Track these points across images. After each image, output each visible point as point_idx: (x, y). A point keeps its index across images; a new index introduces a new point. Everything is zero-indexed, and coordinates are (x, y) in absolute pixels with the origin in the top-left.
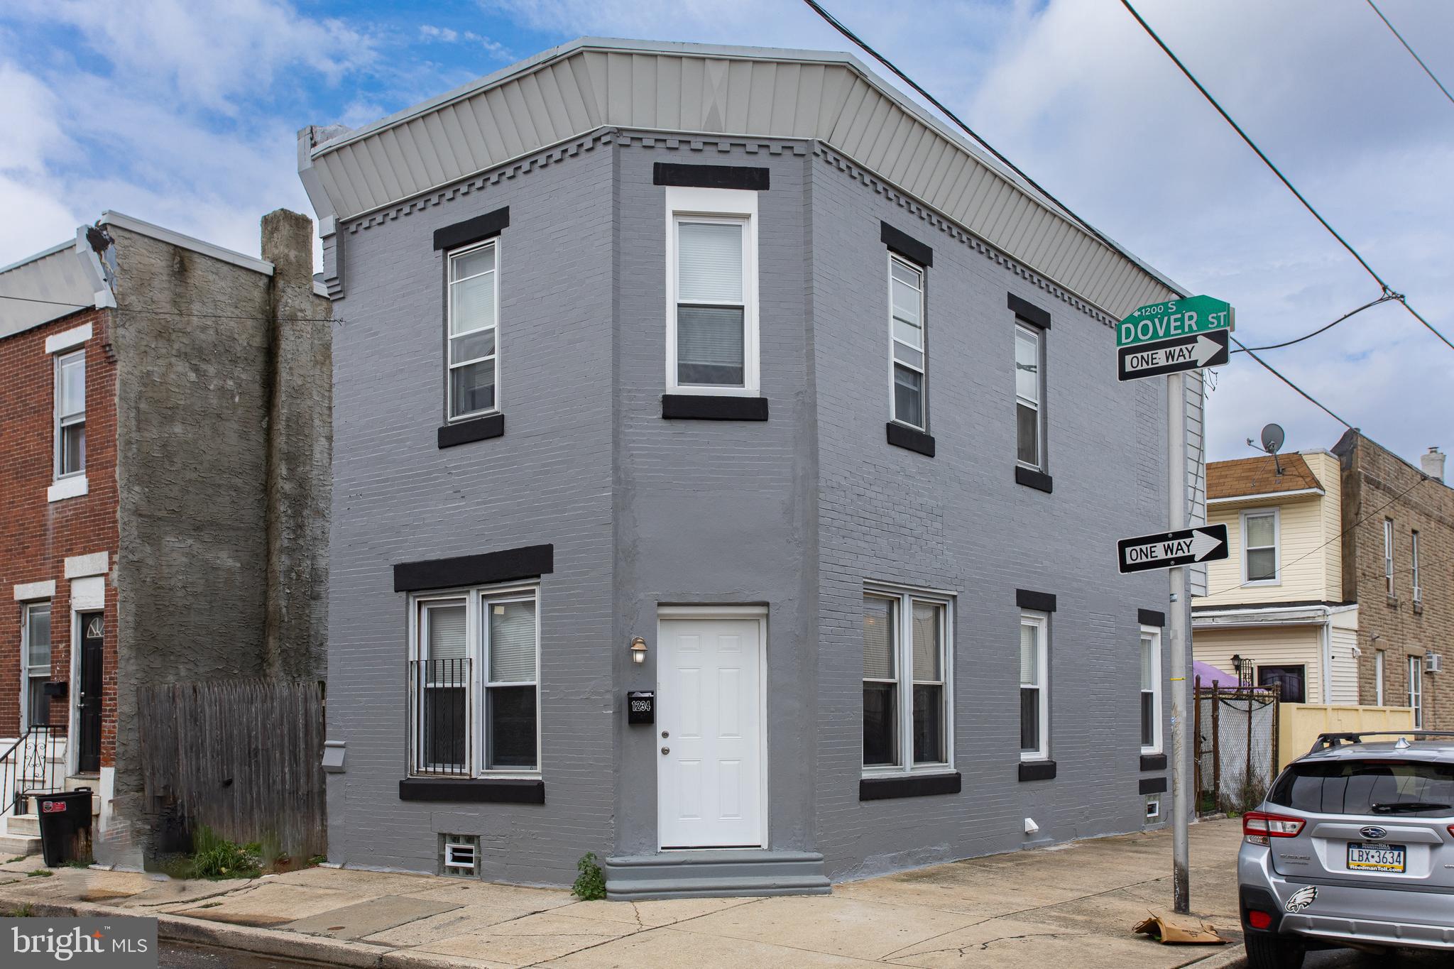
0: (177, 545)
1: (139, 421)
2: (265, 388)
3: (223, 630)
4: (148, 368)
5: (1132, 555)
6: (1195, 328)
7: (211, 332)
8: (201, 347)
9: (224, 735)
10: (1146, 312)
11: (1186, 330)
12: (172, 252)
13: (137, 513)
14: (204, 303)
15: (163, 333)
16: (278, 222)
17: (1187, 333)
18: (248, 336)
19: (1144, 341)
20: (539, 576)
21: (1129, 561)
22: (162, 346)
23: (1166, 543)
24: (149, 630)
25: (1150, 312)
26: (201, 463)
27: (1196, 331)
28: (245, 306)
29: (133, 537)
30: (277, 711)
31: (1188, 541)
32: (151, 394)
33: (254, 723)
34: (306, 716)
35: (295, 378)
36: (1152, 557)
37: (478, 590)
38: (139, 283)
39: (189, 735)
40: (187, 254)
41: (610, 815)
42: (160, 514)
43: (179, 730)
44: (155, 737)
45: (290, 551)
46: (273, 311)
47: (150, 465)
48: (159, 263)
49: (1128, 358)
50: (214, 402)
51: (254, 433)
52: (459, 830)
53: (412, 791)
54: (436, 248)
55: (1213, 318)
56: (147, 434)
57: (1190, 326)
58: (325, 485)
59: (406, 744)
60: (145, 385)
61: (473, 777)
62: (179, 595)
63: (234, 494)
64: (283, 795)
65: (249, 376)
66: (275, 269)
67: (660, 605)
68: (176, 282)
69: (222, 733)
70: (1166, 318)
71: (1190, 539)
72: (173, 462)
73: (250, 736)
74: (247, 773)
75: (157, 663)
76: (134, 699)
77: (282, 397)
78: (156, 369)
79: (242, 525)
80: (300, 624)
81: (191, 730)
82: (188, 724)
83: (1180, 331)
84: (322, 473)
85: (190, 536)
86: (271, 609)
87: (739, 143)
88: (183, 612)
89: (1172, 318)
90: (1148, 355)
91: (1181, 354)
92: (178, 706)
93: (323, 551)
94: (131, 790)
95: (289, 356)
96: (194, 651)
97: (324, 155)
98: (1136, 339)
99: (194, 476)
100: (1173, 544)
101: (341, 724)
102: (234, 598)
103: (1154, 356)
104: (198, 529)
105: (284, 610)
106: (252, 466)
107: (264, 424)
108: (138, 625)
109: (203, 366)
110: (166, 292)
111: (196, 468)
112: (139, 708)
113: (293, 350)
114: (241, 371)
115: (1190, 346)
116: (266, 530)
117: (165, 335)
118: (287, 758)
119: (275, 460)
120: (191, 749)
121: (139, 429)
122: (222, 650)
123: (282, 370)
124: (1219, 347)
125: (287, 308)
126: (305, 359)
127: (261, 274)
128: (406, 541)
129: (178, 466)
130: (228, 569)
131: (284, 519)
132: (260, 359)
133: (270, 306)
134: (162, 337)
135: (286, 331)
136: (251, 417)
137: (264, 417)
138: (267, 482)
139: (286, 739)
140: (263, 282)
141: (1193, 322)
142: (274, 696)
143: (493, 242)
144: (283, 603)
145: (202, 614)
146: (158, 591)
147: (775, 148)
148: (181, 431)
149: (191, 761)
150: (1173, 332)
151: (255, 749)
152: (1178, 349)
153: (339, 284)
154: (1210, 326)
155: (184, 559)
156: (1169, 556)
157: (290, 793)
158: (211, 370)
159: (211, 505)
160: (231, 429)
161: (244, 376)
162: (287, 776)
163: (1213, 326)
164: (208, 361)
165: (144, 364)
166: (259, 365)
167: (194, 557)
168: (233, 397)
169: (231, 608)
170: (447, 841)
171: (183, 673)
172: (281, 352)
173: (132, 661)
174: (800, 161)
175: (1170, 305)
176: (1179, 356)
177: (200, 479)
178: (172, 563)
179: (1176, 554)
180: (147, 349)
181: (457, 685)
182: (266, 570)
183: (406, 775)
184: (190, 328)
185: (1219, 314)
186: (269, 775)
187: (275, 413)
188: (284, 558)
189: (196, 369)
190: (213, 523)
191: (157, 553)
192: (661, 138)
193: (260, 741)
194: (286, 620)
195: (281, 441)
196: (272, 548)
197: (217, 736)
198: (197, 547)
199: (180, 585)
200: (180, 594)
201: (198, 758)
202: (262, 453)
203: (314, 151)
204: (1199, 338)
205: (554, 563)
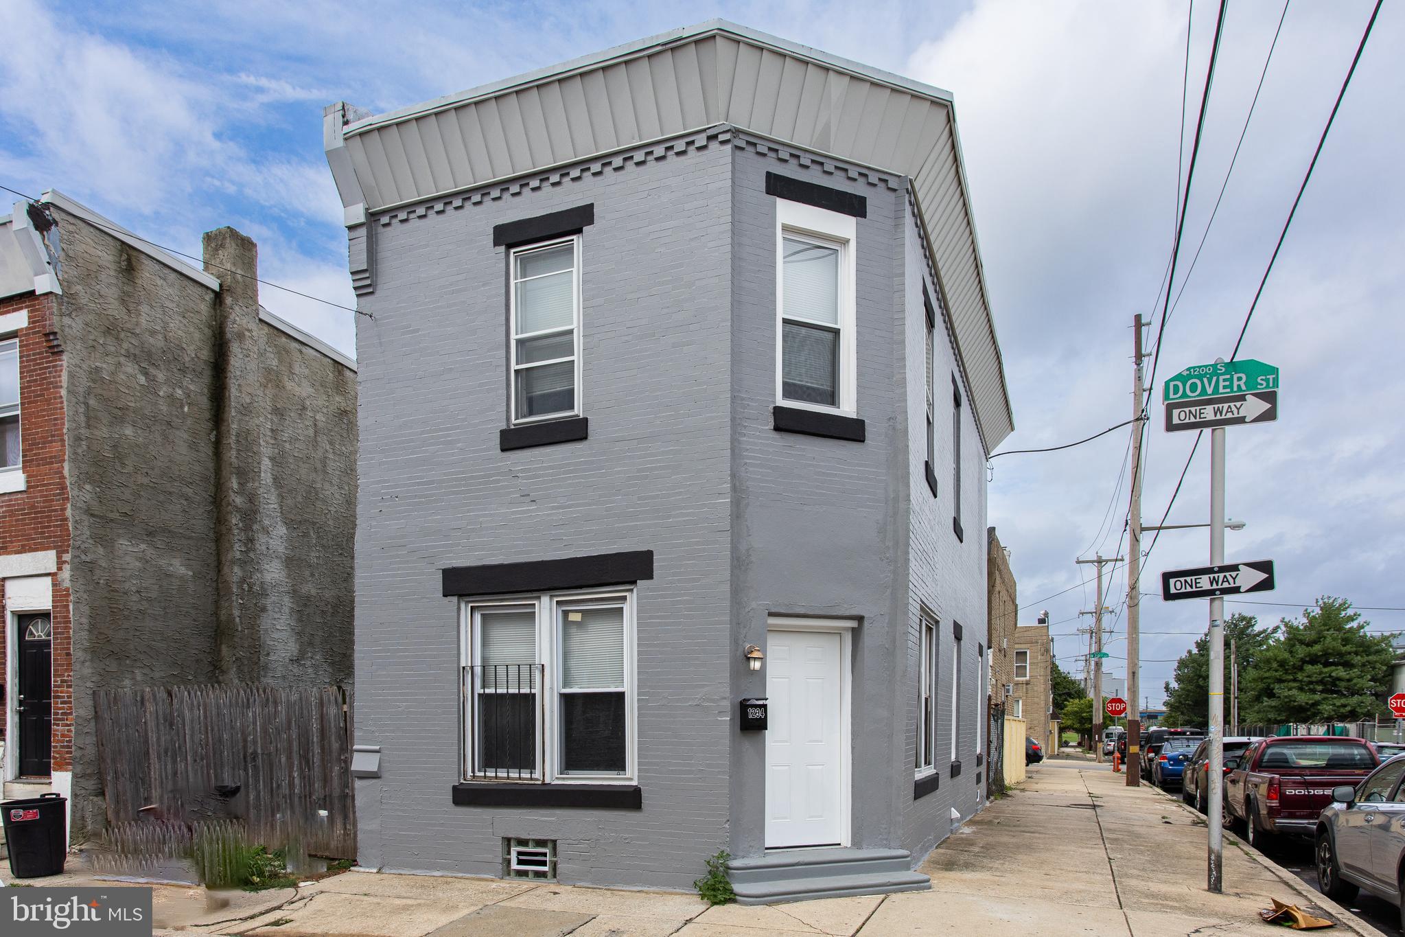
0: (130, 549)
1: (88, 418)
2: (213, 402)
3: (177, 636)
4: (97, 364)
5: (1175, 586)
6: (1244, 388)
7: (160, 337)
8: (150, 351)
9: (210, 739)
10: (1194, 371)
11: (1235, 389)
12: (119, 247)
13: (89, 512)
14: (152, 307)
15: (111, 330)
16: (224, 238)
17: (1236, 392)
18: (196, 348)
19: (1192, 397)
20: (634, 582)
21: (1173, 591)
22: (111, 344)
23: (1212, 576)
24: (104, 633)
25: (1199, 372)
26: (153, 469)
27: (1244, 391)
28: (192, 318)
29: (85, 536)
30: (283, 715)
31: (1234, 574)
32: (100, 391)
33: (251, 727)
34: (322, 721)
35: (243, 396)
36: (1196, 587)
37: (551, 596)
38: (86, 274)
39: (163, 739)
40: (135, 253)
41: (725, 820)
42: (112, 516)
43: (150, 734)
44: (119, 741)
45: (243, 563)
46: (220, 327)
47: (101, 465)
48: (106, 257)
49: (1176, 412)
50: (164, 408)
51: (203, 445)
52: (529, 834)
53: (465, 796)
54: (496, 244)
55: (1262, 380)
56: (97, 432)
57: (1239, 386)
58: (268, 503)
59: (459, 749)
60: (94, 381)
61: (546, 782)
62: (134, 600)
63: (185, 503)
64: (290, 799)
65: (197, 388)
66: (221, 285)
67: (771, 614)
68: (124, 280)
69: (207, 737)
70: (1215, 378)
71: (1236, 573)
72: (124, 464)
73: (245, 741)
74: (242, 777)
75: (113, 667)
76: (91, 703)
77: (232, 413)
78: (104, 366)
79: (193, 535)
80: (252, 634)
81: (165, 734)
82: (162, 727)
83: (1228, 390)
84: (266, 491)
85: (144, 541)
86: (223, 618)
87: (842, 167)
88: (139, 617)
89: (1221, 378)
90: (1196, 410)
91: (1229, 410)
92: (148, 711)
93: (268, 566)
94: (90, 795)
95: (238, 373)
96: (149, 655)
97: (361, 134)
98: (1184, 395)
99: (146, 481)
100: (1218, 576)
101: (373, 729)
102: (187, 606)
103: (1202, 411)
104: (150, 534)
105: (237, 620)
106: (202, 477)
107: (213, 438)
108: (92, 628)
109: (152, 371)
110: (114, 288)
111: (147, 473)
112: (96, 712)
113: (241, 367)
114: (190, 382)
115: (1238, 404)
116: (216, 541)
117: (113, 332)
118: (296, 763)
119: (225, 473)
120: (166, 753)
121: (88, 426)
122: (176, 656)
123: (232, 385)
124: (1268, 406)
125: (235, 326)
126: (252, 378)
127: (208, 288)
128: (459, 544)
129: (129, 469)
130: (181, 577)
131: (236, 532)
132: (208, 373)
133: (216, 321)
134: (110, 333)
135: (235, 348)
136: (199, 429)
137: (212, 430)
138: (215, 495)
139: (295, 744)
140: (209, 297)
141: (1242, 383)
142: (279, 701)
143: (573, 240)
144: (236, 613)
145: (156, 619)
146: (112, 593)
147: (873, 178)
148: (132, 434)
149: (166, 765)
150: (1221, 390)
151: (252, 754)
152: (1226, 406)
153: (368, 278)
154: (1259, 387)
155: (137, 564)
156: (1215, 586)
157: (300, 797)
158: (161, 376)
159: (163, 512)
160: (181, 437)
161: (192, 387)
162: (297, 781)
163: (1263, 387)
164: (157, 367)
165: (92, 359)
166: (206, 378)
167: (147, 562)
168: (182, 407)
169: (185, 616)
170: (512, 844)
171: (139, 678)
172: (231, 368)
173: (87, 664)
174: (892, 195)
175: (1218, 367)
176: (1227, 412)
177: (151, 485)
178: (126, 566)
179: (1222, 585)
180: (95, 344)
181: (524, 690)
182: (217, 580)
183: (459, 780)
184: (139, 330)
185: (1268, 377)
186: (272, 779)
187: (223, 428)
188: (236, 569)
189: (146, 374)
190: (166, 530)
191: (111, 556)
192: (774, 147)
193: (259, 745)
194: (240, 629)
195: (231, 455)
196: (224, 560)
197: (201, 740)
198: (150, 552)
199: (134, 589)
200: (134, 598)
201: (174, 762)
202: (211, 465)
203: (346, 129)
204: (1247, 397)
205: (654, 570)
